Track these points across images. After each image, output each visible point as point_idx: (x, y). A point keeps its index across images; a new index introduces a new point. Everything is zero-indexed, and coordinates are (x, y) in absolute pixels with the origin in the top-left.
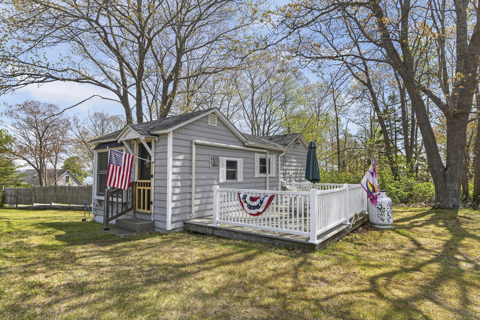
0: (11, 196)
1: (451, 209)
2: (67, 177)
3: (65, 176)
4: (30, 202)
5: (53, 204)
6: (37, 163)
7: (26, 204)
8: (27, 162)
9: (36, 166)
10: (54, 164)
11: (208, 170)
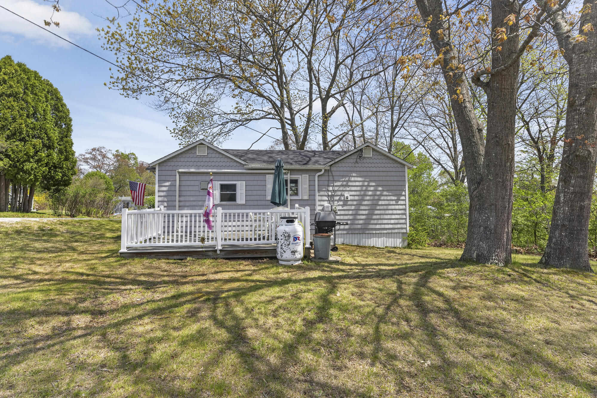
1: (474, 261)
11: (197, 193)
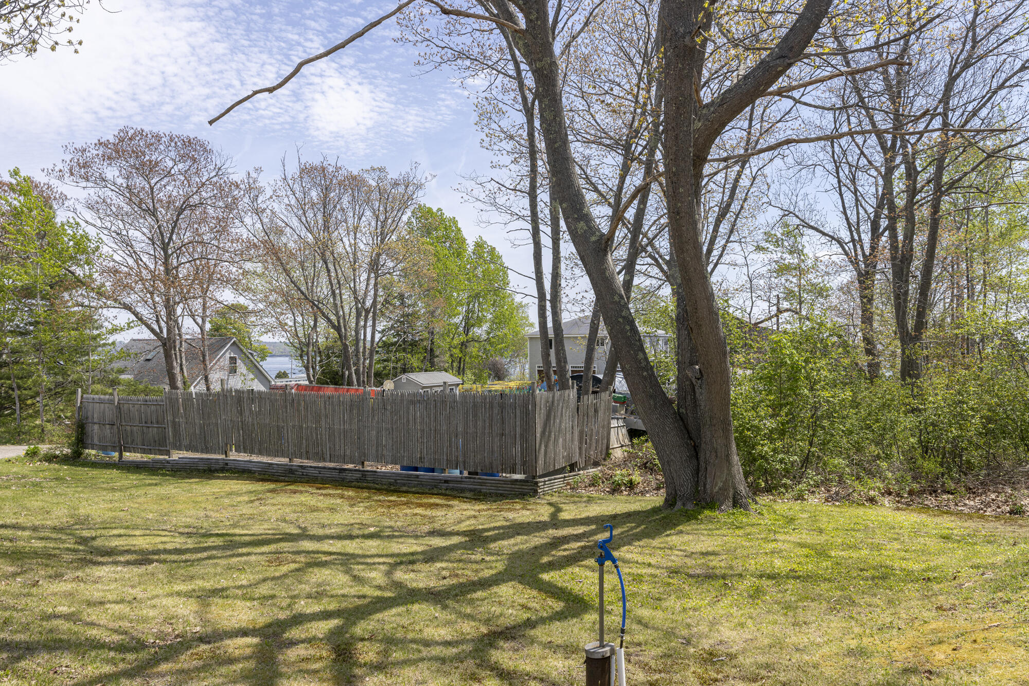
0: (102, 424)
2: (233, 360)
3: (228, 355)
4: (161, 445)
5: (234, 455)
6: (158, 321)
7: (150, 452)
8: (133, 317)
9: (156, 327)
10: (200, 321)
